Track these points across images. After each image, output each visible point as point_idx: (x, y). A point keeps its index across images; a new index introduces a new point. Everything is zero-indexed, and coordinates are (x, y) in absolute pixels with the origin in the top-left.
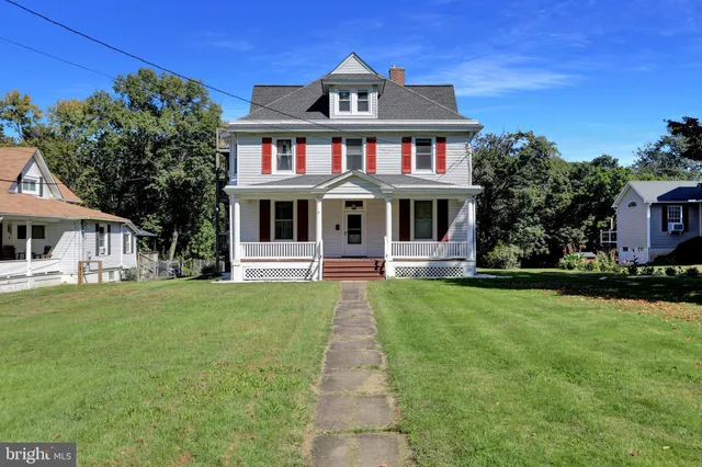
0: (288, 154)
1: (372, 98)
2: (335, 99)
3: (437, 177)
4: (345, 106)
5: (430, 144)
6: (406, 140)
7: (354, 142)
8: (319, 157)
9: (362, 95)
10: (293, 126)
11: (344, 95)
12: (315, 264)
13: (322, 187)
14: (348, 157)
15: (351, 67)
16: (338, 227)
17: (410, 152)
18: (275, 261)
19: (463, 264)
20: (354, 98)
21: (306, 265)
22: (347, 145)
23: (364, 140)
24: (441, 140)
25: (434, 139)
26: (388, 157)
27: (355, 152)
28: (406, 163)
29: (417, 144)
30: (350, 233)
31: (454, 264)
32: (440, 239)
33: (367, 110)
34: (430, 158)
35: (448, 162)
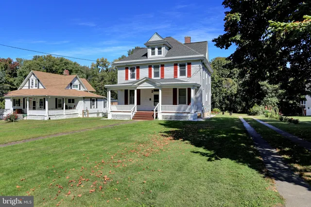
0: (134, 73)
1: (163, 49)
2: (150, 51)
3: (187, 79)
4: (153, 53)
5: (185, 66)
6: (175, 65)
7: (156, 67)
8: (144, 73)
9: (160, 48)
11: (153, 49)
15: (156, 38)
16: (150, 99)
17: (177, 70)
19: (189, 115)
20: (156, 50)
22: (154, 68)
23: (160, 66)
24: (189, 64)
25: (186, 64)
26: (169, 72)
27: (156, 70)
29: (180, 66)
30: (155, 101)
31: (185, 115)
33: (161, 54)
34: (185, 71)
35: (192, 72)
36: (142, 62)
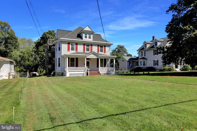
0: (73, 47)
1: (92, 36)
2: (84, 35)
3: (104, 54)
4: (86, 37)
5: (102, 47)
6: (98, 46)
7: (88, 45)
8: (80, 48)
10: (76, 41)
11: (86, 35)
12: (85, 72)
13: (87, 55)
14: (86, 48)
15: (87, 29)
18: (76, 71)
19: (113, 72)
20: (88, 35)
21: (83, 73)
22: (86, 46)
23: (90, 45)
24: (105, 46)
25: (103, 46)
26: (95, 49)
27: (88, 48)
28: (98, 51)
29: (100, 47)
31: (111, 72)
32: (105, 67)
33: (90, 38)
34: (102, 50)
35: (106, 51)
36: (80, 41)
